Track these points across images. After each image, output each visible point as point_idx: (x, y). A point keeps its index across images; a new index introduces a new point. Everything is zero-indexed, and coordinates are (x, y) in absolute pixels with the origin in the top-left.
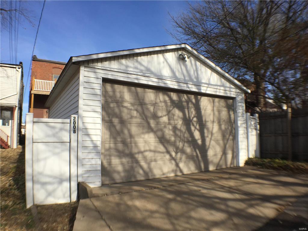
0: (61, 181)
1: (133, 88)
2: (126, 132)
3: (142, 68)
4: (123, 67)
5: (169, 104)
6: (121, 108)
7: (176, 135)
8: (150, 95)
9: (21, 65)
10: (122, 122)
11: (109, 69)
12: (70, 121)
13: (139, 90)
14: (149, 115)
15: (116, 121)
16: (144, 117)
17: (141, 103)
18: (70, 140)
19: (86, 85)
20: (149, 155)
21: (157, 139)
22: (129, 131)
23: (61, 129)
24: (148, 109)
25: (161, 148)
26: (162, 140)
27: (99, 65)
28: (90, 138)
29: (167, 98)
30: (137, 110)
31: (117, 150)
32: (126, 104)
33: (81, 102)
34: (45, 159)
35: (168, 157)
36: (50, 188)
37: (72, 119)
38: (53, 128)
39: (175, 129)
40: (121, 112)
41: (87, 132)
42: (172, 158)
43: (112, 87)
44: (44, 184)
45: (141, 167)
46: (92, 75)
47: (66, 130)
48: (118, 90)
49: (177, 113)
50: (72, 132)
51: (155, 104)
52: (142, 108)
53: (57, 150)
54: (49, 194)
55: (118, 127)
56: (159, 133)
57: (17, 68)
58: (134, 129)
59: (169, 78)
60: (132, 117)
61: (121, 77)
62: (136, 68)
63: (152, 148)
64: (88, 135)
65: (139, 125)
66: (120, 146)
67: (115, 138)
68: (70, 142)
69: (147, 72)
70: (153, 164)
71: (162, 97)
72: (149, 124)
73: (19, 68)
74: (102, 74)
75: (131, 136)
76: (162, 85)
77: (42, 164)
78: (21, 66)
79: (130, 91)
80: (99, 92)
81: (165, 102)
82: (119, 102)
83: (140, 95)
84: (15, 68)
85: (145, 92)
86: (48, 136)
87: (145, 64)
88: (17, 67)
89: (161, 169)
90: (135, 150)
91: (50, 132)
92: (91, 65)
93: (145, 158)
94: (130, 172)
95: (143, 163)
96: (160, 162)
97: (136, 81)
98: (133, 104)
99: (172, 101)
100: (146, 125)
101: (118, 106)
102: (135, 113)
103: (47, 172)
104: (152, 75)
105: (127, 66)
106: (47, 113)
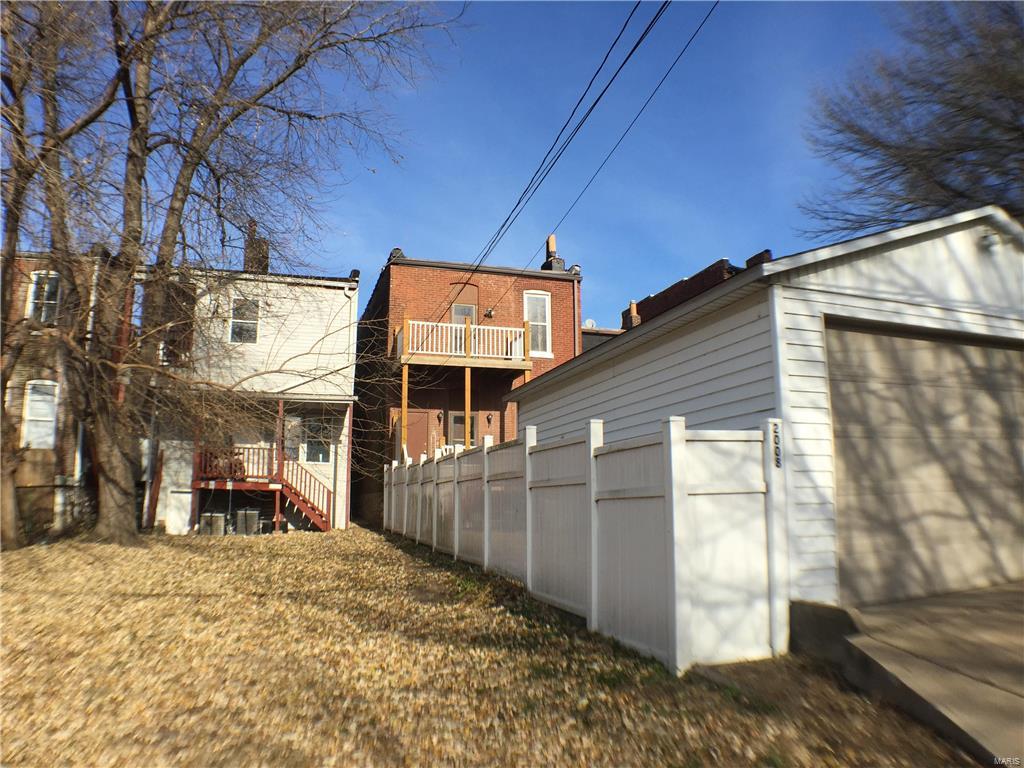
0: (750, 599)
1: (885, 339)
2: (879, 461)
3: (905, 282)
4: (864, 284)
5: (968, 379)
6: (866, 396)
7: (988, 469)
8: (924, 357)
10: (871, 434)
11: (835, 290)
12: (765, 434)
13: (899, 343)
14: (926, 411)
15: (856, 431)
16: (917, 419)
17: (905, 378)
18: (768, 486)
19: (792, 337)
20: (933, 524)
21: (949, 481)
22: (886, 457)
23: (746, 458)
24: (921, 395)
25: (957, 506)
26: (960, 483)
27: (813, 280)
28: (811, 480)
29: (961, 364)
30: (897, 400)
31: (865, 514)
32: (875, 385)
33: (785, 383)
34: (714, 539)
35: (972, 530)
36: (725, 616)
37: (771, 428)
38: (727, 454)
39: (985, 450)
40: (864, 406)
41: (803, 463)
42: (984, 536)
43: (841, 340)
44: (713, 607)
45: (916, 559)
46: (800, 308)
47: (754, 460)
48: (853, 347)
49: (987, 403)
50: (773, 465)
51: (936, 381)
52: (910, 392)
53: (740, 515)
54: (726, 635)
55: (862, 447)
56: (952, 464)
57: (346, 289)
58: (898, 454)
59: (966, 305)
60: (891, 419)
61: (864, 311)
62: (892, 282)
63: (940, 506)
64: (805, 471)
65: (909, 442)
66: (870, 501)
67: (856, 479)
68: (767, 493)
69: (917, 294)
70: (943, 550)
71: (950, 361)
72: (926, 435)
73: (352, 289)
74: (824, 305)
75: (892, 473)
76: (951, 326)
77: (707, 551)
78: (356, 281)
79: (880, 348)
80: (819, 354)
81: (957, 373)
82: (859, 378)
83: (902, 355)
85: (913, 349)
86: (717, 477)
87: (909, 268)
88: (346, 285)
89: (958, 565)
90: (902, 513)
91: (721, 466)
92: (796, 281)
93: (924, 532)
94: (893, 572)
95: (921, 550)
96: (957, 546)
97: (896, 320)
98: (889, 385)
99: (973, 370)
100: (920, 440)
101: (859, 392)
102: (896, 410)
103: (720, 573)
104: (929, 300)
105: (873, 280)
106: (440, 421)
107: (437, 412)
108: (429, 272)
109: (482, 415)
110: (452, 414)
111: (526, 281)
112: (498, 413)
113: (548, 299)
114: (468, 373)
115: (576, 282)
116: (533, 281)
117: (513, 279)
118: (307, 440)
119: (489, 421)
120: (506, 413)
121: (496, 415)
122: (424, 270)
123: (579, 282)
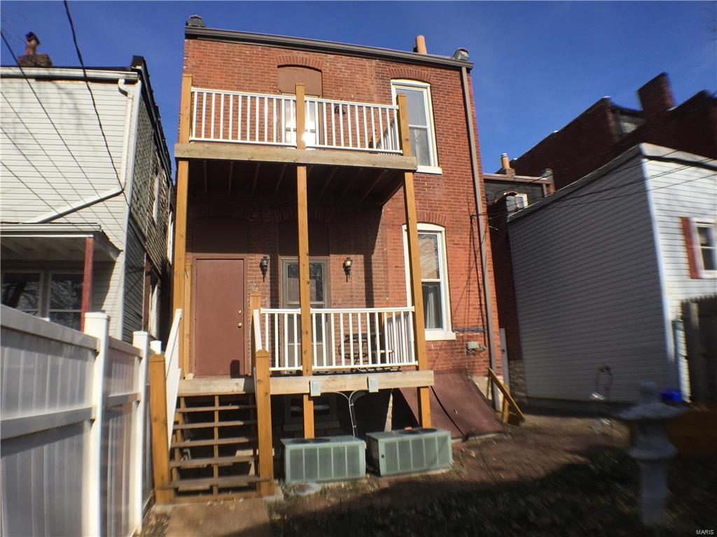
9: (139, 67)
57: (121, 81)
73: (129, 82)
78: (139, 71)
84: (115, 81)
88: (120, 76)
106: (264, 274)
107: (258, 258)
108: (247, 49)
109: (334, 262)
110: (284, 261)
111: (393, 67)
112: (360, 258)
113: (427, 94)
114: (302, 173)
115: (464, 70)
116: (403, 67)
117: (374, 62)
118: (49, 310)
119: (347, 270)
120: (374, 257)
121: (356, 261)
122: (237, 47)
123: (468, 70)
